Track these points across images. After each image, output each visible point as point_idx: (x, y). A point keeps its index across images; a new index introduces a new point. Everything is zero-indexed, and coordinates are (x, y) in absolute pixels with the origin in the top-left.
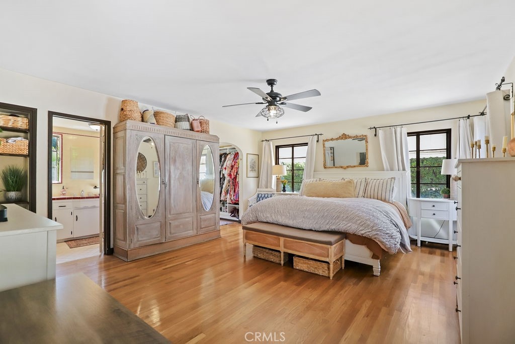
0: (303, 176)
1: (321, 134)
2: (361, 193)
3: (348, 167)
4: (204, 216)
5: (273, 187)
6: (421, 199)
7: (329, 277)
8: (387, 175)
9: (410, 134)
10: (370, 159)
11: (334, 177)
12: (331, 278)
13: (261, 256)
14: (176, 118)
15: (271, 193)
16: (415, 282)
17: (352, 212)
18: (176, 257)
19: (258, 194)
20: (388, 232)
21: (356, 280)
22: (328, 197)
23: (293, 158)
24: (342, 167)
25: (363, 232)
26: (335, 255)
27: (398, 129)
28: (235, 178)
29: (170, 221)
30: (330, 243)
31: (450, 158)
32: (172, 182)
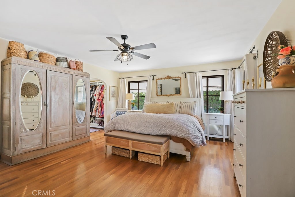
0: (144, 101)
1: (155, 76)
2: (178, 111)
3: (170, 95)
4: (78, 127)
5: (126, 107)
6: (209, 113)
7: (161, 165)
8: (192, 100)
9: (203, 77)
10: (183, 91)
11: (162, 101)
12: (162, 166)
13: (117, 153)
14: (57, 59)
15: (125, 111)
16: (210, 164)
17: (174, 123)
18: (54, 158)
19: (117, 112)
20: (195, 134)
21: (177, 165)
22: (160, 113)
23: (138, 89)
24: (167, 95)
25: (181, 135)
26: (165, 150)
27: (198, 74)
28: (102, 101)
29: (51, 132)
30: (161, 143)
31: (223, 91)
32: (52, 104)
